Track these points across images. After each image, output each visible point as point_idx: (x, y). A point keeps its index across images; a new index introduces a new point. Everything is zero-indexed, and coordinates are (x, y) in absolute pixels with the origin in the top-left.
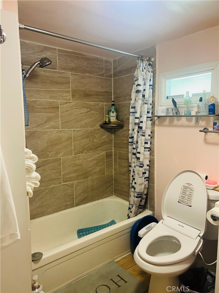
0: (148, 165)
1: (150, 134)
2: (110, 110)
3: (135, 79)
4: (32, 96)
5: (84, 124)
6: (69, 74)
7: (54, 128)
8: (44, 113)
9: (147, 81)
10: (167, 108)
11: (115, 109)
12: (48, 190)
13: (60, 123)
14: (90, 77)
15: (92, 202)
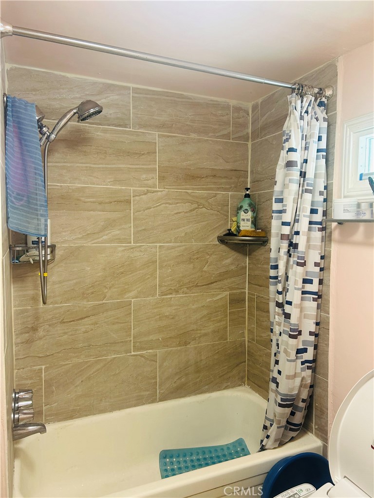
0: (311, 333)
1: (318, 260)
2: (239, 206)
3: (284, 138)
4: (76, 179)
5: (183, 234)
6: (154, 135)
7: (120, 241)
8: (99, 213)
9: (312, 140)
10: (359, 201)
11: (250, 205)
12: (102, 364)
13: (132, 231)
14: (199, 141)
15: (196, 394)
